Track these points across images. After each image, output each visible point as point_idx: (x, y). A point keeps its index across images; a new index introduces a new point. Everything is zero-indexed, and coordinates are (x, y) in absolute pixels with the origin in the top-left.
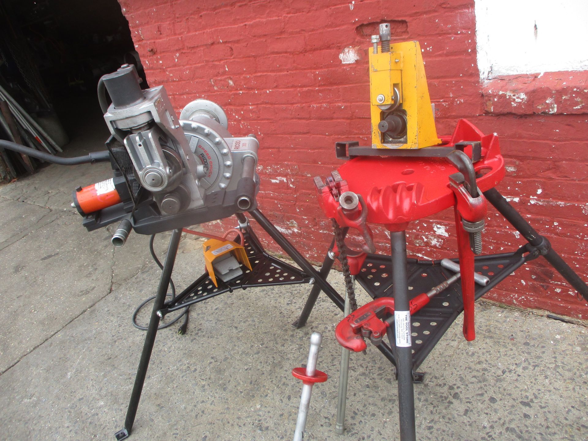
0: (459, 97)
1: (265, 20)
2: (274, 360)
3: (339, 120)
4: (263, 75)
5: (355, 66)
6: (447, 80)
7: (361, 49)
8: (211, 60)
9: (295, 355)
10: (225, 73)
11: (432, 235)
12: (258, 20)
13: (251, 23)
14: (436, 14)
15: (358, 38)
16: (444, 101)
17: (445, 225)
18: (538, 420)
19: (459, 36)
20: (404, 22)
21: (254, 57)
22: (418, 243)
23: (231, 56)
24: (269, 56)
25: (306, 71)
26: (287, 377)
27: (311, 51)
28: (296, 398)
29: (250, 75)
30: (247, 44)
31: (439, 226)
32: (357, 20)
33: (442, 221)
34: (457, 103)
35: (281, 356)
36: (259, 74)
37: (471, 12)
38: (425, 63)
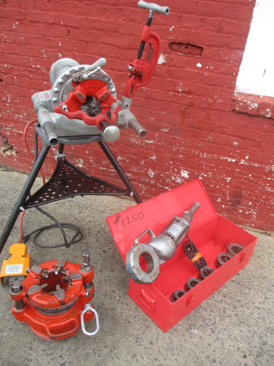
0: (220, 99)
1: (104, 19)
3: (139, 98)
4: (90, 56)
5: (161, 66)
6: (217, 88)
7: (168, 57)
8: (48, 35)
10: (57, 47)
11: (178, 177)
12: (98, 18)
13: (92, 18)
14: (221, 49)
15: (168, 50)
16: (211, 99)
17: (189, 171)
19: (230, 65)
20: (201, 48)
21: (87, 42)
22: (168, 181)
23: (67, 36)
24: (99, 44)
25: (125, 61)
27: (133, 49)
29: (79, 54)
30: (84, 32)
31: (184, 171)
32: (172, 38)
33: (187, 169)
34: (218, 102)
36: (87, 55)
37: (242, 54)
38: (206, 75)
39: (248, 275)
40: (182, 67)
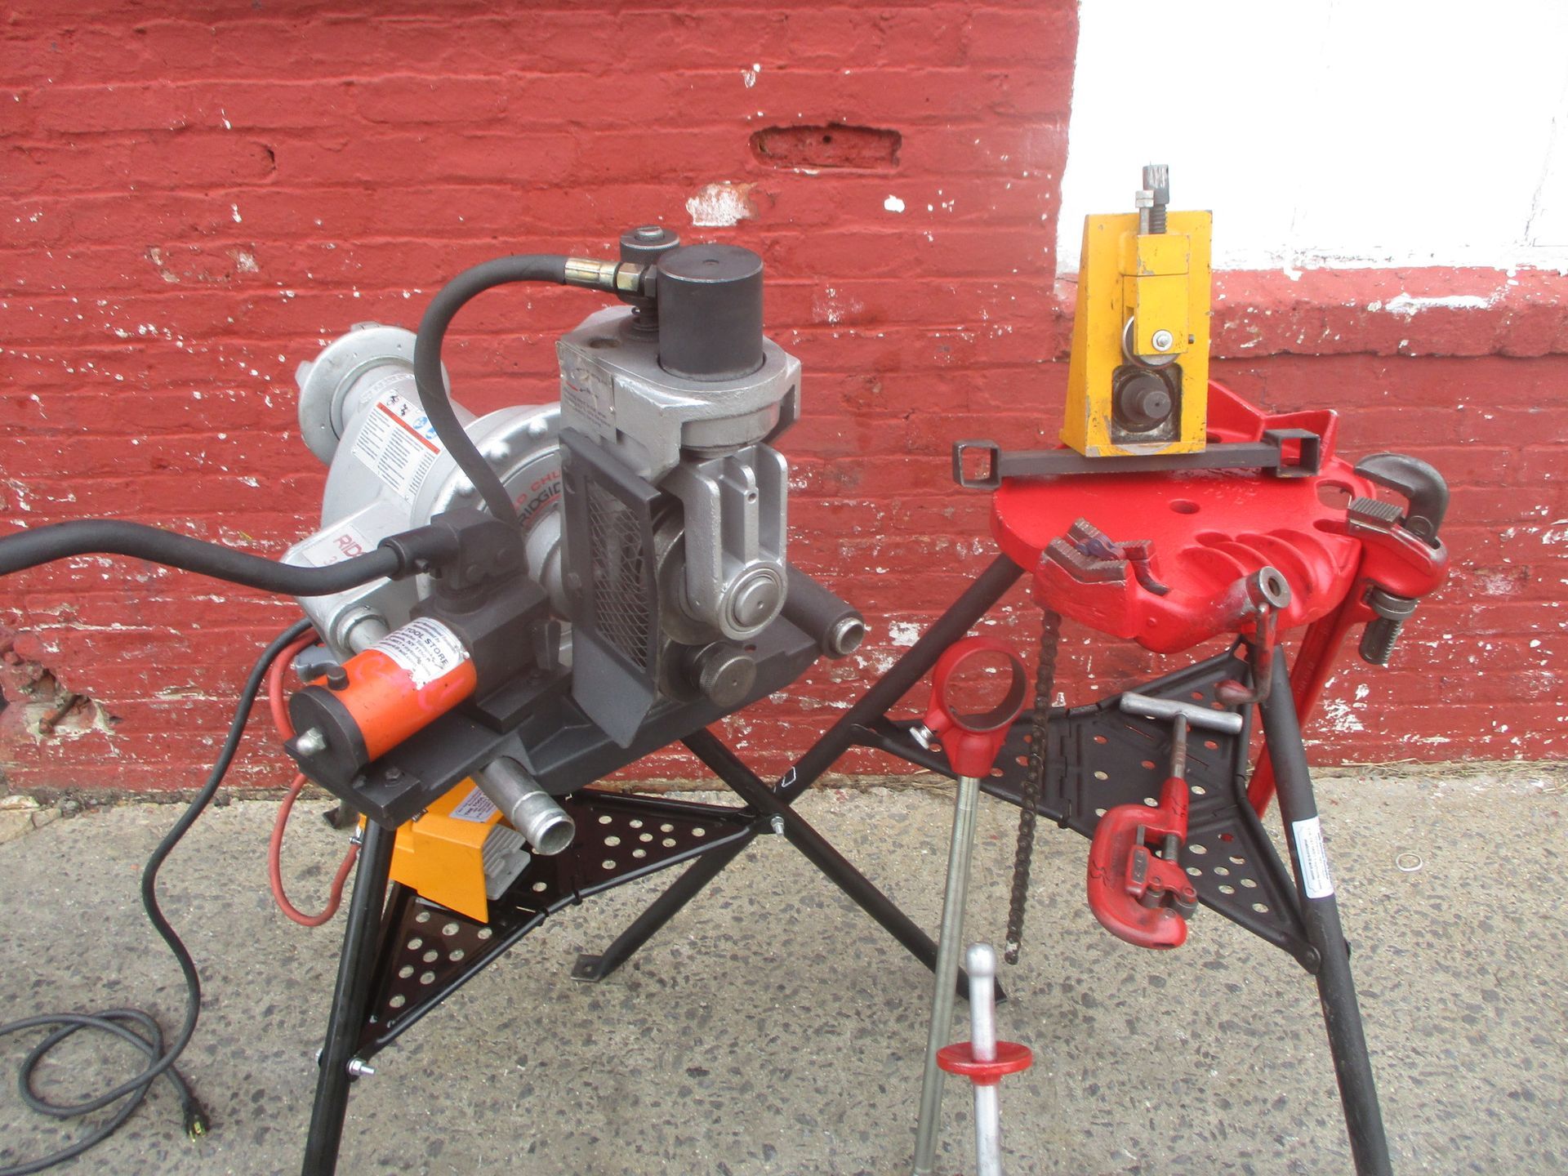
0: (1005, 320)
1: (432, 78)
2: (596, 1089)
4: (394, 245)
5: (733, 234)
6: (981, 280)
7: (758, 192)
8: (166, 182)
9: (646, 1054)
10: (226, 228)
11: (882, 652)
12: (403, 74)
13: (376, 80)
14: (975, 126)
15: (753, 163)
16: (965, 330)
17: (921, 621)
18: (1255, 987)
19: (1024, 182)
20: (894, 138)
21: (367, 185)
22: (841, 676)
23: (265, 174)
24: (431, 187)
25: (565, 239)
26: (672, 1120)
27: (593, 184)
28: (743, 1161)
29: (339, 242)
30: (345, 145)
31: (903, 625)
32: (760, 114)
33: (914, 612)
34: (995, 334)
35: (610, 1072)
36: (381, 240)
37: (1060, 133)
38: (931, 239)
39: (1267, 981)
40: (825, 225)
